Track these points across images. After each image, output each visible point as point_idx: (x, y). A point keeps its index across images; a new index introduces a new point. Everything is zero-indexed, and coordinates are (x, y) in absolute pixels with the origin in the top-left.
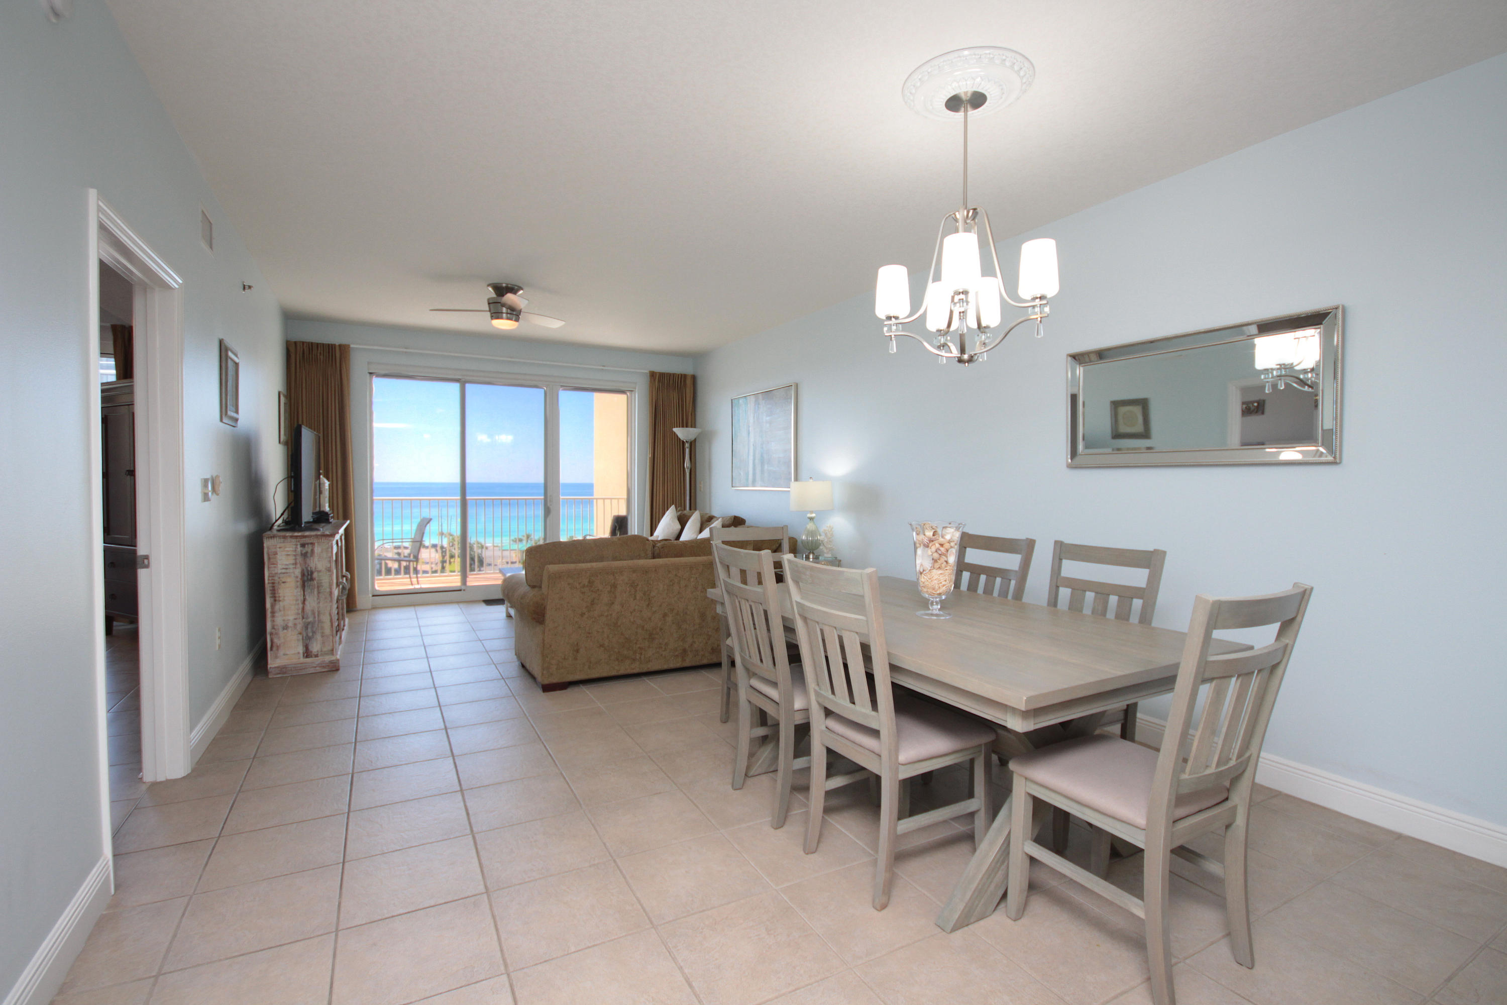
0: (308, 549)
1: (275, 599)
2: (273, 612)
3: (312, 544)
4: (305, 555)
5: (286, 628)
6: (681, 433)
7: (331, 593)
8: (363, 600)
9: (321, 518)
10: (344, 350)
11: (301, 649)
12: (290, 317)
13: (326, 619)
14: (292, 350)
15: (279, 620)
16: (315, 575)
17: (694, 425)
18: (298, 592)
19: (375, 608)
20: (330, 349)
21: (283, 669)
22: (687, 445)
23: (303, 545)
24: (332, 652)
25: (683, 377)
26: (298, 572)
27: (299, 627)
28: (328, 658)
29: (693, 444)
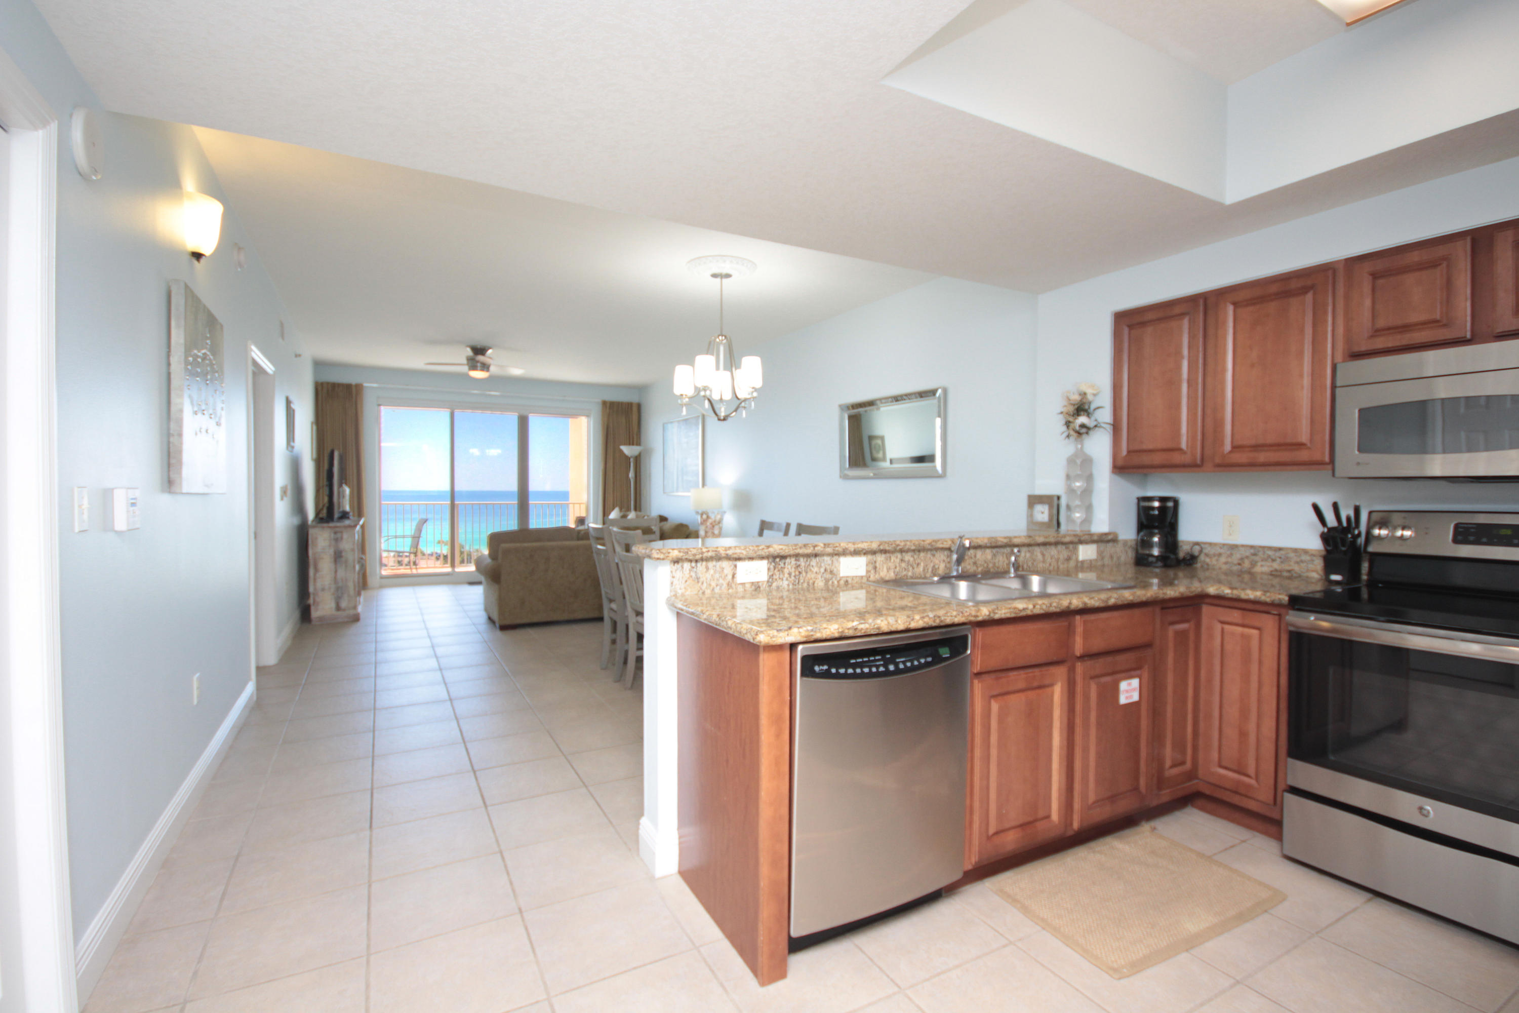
0: (339, 535)
1: (316, 570)
2: (315, 579)
3: (341, 532)
4: (336, 540)
5: (323, 590)
6: (627, 450)
7: (354, 567)
8: (372, 581)
9: (344, 516)
10: (359, 388)
11: (333, 605)
12: (319, 365)
13: (351, 585)
14: (320, 389)
15: (319, 584)
16: (343, 554)
17: (639, 444)
18: (332, 566)
19: (382, 587)
20: (348, 387)
21: (321, 619)
22: (632, 460)
23: (335, 533)
24: (355, 607)
25: (630, 405)
26: (332, 551)
27: (332, 590)
28: (352, 612)
29: (638, 459)
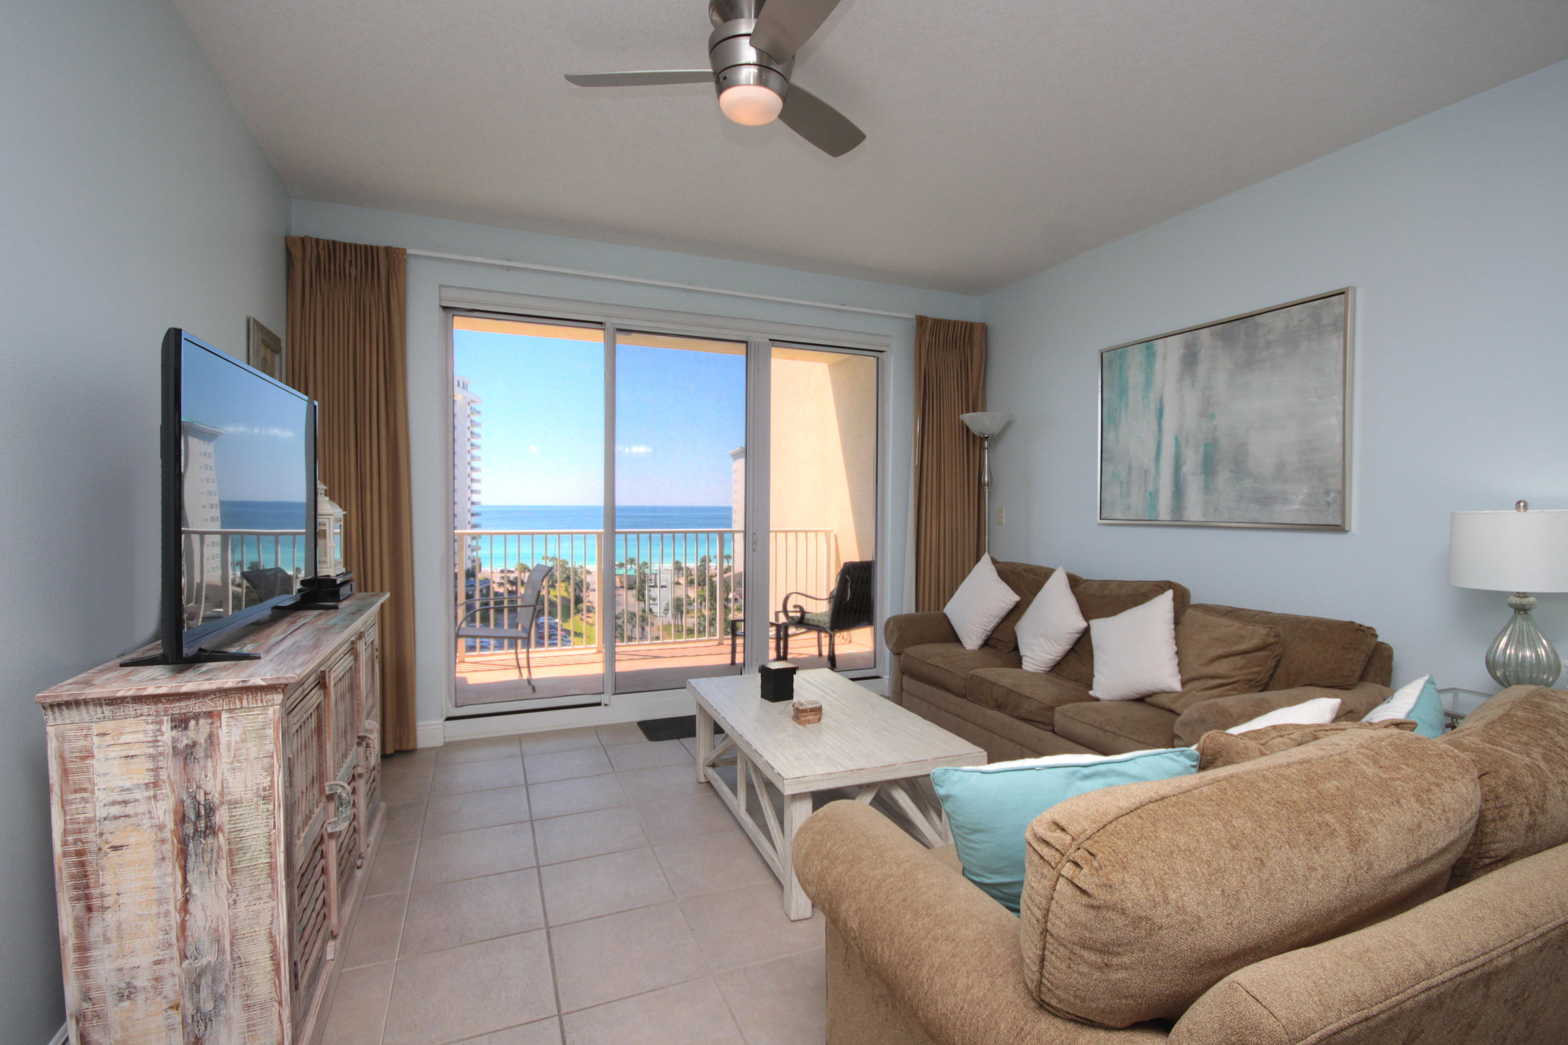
0: (198, 732)
1: (89, 905)
2: (83, 948)
4: (186, 755)
5: (127, 993)
6: (978, 421)
10: (395, 257)
14: (297, 252)
15: (104, 971)
16: (221, 817)
18: (170, 874)
20: (368, 255)
22: (986, 444)
23: (181, 723)
25: (969, 329)
26: (163, 810)
27: (171, 986)
